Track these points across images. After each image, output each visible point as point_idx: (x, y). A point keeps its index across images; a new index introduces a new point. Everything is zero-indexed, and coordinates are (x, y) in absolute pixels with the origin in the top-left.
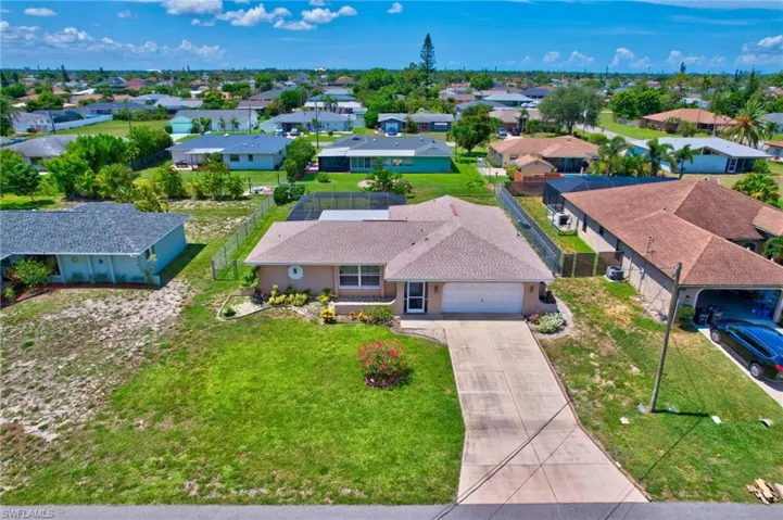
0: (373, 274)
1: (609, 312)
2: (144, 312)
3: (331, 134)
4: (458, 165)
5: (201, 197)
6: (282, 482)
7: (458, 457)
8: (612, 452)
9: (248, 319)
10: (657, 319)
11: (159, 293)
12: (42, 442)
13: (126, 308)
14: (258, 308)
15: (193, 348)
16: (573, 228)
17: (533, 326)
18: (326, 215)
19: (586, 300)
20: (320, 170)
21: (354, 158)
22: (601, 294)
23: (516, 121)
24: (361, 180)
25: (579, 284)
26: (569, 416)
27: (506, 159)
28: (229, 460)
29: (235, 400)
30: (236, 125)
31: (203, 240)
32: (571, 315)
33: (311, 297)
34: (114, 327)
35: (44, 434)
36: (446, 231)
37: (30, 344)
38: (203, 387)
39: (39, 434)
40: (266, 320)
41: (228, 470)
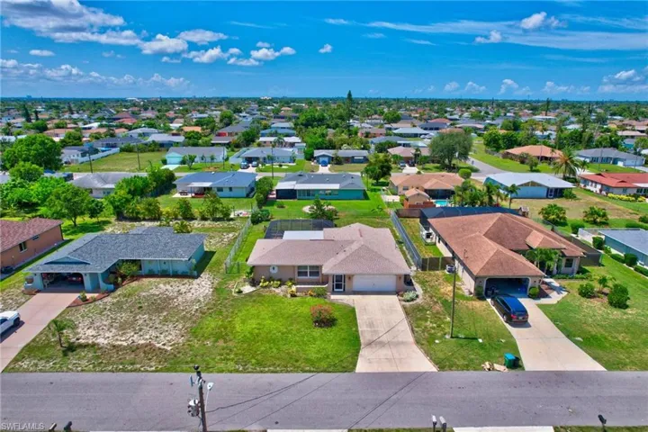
0: (316, 270)
1: (442, 290)
2: (193, 291)
3: (281, 166)
4: (368, 193)
5: (204, 219)
6: (279, 366)
7: (357, 356)
8: (427, 353)
9: (250, 295)
10: (467, 294)
11: (198, 281)
12: (166, 351)
13: (183, 289)
14: (254, 289)
15: (224, 310)
16: (434, 241)
17: (401, 298)
18: (288, 235)
19: (432, 284)
20: (277, 198)
21: (300, 190)
22: (441, 281)
23: (412, 156)
24: (305, 206)
25: (430, 275)
26: (411, 339)
27: (400, 189)
28: (253, 357)
29: (251, 333)
30: (212, 159)
31: (213, 249)
32: (422, 292)
33: (283, 283)
34: (180, 299)
35: (165, 347)
36: (355, 247)
37: (141, 307)
38: (234, 327)
39: (163, 347)
40: (259, 295)
41: (254, 361)
